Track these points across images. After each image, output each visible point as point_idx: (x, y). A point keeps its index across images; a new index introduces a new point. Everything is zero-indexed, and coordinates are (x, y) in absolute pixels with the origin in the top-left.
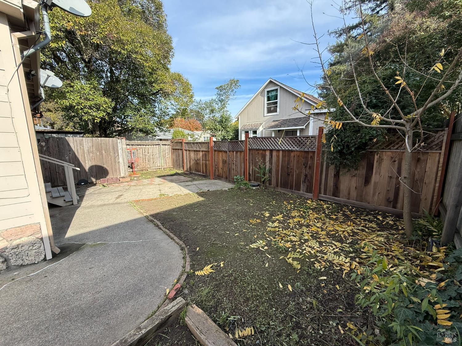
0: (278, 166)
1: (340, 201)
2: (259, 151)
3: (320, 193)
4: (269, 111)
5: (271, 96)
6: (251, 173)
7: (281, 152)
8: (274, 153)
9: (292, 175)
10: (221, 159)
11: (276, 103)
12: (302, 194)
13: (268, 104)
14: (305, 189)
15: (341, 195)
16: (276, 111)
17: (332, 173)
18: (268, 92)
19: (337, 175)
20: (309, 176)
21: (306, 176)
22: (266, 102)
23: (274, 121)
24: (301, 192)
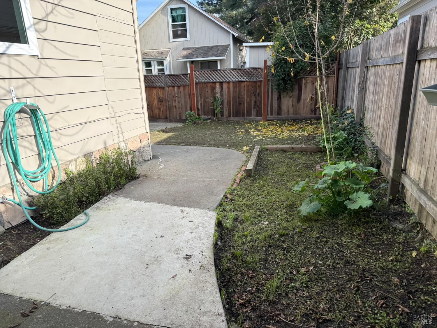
0: (229, 97)
1: (283, 117)
2: (207, 84)
3: (268, 114)
4: (176, 35)
5: (176, 16)
6: (199, 107)
7: (231, 84)
8: (225, 85)
9: (244, 104)
10: (155, 97)
11: (185, 25)
12: (253, 118)
13: (174, 26)
14: (255, 114)
15: (283, 113)
16: (186, 37)
17: (275, 97)
18: (172, 10)
19: (279, 98)
20: (258, 103)
21: (255, 102)
22: (171, 23)
23: (184, 49)
24: (252, 117)
